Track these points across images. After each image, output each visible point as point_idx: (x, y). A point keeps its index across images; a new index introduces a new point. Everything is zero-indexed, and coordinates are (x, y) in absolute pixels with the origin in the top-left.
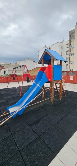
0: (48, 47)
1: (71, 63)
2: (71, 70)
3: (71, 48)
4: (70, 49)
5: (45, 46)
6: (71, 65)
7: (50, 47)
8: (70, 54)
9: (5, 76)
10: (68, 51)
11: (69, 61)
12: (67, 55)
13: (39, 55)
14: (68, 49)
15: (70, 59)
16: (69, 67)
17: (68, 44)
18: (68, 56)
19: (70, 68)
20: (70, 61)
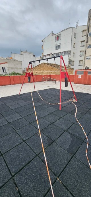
0: (56, 35)
1: (87, 59)
2: (85, 68)
3: (88, 36)
4: (87, 38)
5: (52, 32)
6: (86, 61)
7: (59, 34)
8: (87, 46)
9: (6, 75)
10: (85, 41)
11: (84, 55)
12: (81, 47)
13: (43, 46)
14: (85, 38)
15: (86, 53)
16: (84, 64)
17: (84, 31)
18: (83, 49)
19: (85, 66)
20: (86, 55)
